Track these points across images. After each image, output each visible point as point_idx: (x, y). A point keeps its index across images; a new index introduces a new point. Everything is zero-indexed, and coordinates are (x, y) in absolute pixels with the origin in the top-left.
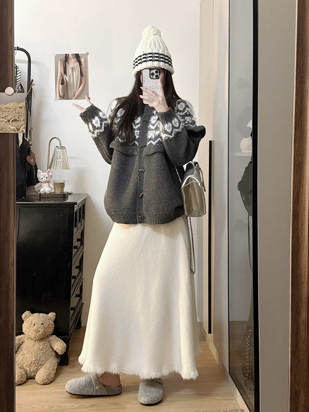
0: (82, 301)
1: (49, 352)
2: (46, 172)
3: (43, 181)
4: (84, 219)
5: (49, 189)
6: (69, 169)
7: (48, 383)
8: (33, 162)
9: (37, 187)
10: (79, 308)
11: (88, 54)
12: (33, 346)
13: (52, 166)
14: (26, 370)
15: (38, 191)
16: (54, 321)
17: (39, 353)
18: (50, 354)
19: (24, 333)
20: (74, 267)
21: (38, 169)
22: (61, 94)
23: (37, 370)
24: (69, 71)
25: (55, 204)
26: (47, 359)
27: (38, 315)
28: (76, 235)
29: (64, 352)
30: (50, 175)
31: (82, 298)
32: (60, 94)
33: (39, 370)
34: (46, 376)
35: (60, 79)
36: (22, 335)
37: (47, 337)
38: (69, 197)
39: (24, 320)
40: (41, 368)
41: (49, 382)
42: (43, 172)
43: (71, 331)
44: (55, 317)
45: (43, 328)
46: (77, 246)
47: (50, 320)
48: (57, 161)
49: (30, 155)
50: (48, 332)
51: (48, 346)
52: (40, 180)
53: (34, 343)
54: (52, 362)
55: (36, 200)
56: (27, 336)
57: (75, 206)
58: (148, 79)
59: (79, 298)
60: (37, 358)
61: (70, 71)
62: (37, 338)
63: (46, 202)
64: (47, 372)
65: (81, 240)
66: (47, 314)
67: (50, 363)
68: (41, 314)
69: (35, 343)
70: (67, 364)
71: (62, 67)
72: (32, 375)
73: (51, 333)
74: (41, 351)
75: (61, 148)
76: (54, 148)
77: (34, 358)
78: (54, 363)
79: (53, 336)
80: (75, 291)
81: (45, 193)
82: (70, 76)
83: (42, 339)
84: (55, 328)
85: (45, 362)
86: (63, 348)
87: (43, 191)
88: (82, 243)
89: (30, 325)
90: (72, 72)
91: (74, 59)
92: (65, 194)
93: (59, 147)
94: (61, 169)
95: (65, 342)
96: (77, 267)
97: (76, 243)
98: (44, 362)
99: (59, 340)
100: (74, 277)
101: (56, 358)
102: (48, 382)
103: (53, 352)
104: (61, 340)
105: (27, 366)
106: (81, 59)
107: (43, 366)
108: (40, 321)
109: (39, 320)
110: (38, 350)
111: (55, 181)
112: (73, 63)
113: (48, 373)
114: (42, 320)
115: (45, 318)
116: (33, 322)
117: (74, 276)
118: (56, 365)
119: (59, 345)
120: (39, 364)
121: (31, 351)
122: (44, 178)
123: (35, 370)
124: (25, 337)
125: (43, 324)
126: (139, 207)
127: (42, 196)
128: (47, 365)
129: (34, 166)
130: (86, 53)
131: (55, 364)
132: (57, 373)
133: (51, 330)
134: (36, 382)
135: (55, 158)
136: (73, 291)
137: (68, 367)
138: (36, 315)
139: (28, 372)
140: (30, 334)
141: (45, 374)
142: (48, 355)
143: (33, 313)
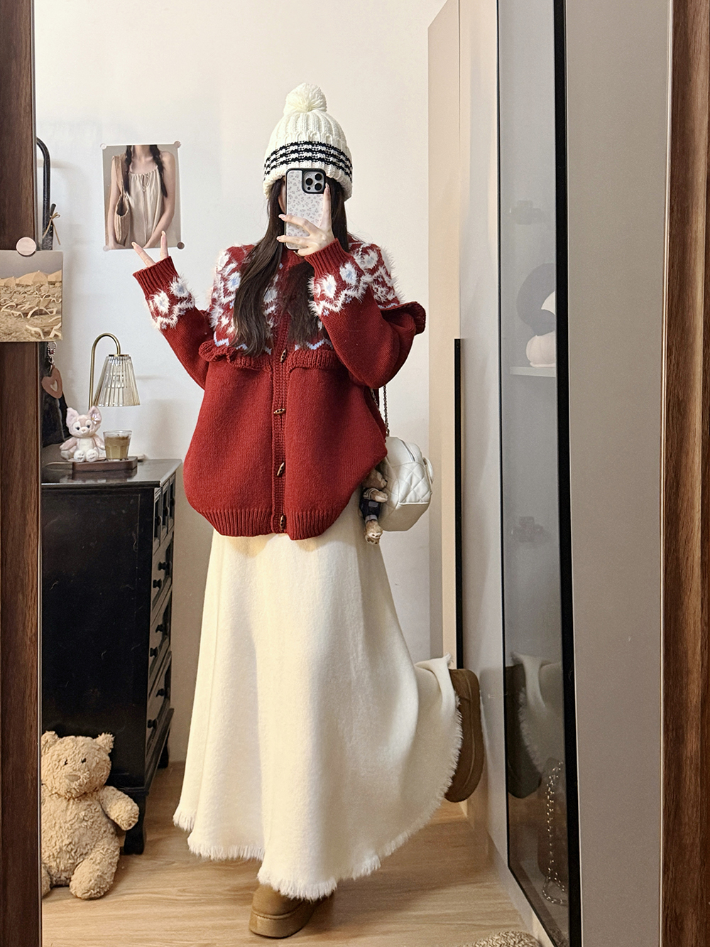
0: (169, 705)
1: (100, 823)
2: (86, 414)
3: (79, 433)
4: (173, 518)
5: (95, 452)
6: (139, 404)
7: (99, 896)
8: (56, 390)
9: (66, 448)
10: (164, 721)
11: (177, 145)
12: (63, 811)
13: (101, 399)
14: (48, 866)
15: (69, 455)
16: (109, 755)
17: (77, 827)
18: (103, 829)
20: (153, 628)
21: (67, 407)
22: (117, 237)
23: (75, 866)
24: (136, 184)
25: (111, 487)
26: (97, 842)
27: (73, 741)
28: (158, 556)
29: (133, 825)
30: (96, 419)
31: (169, 698)
32: (115, 236)
33: (77, 865)
34: (96, 880)
35: (116, 203)
37: (94, 791)
38: (138, 467)
40: (84, 862)
41: (102, 894)
42: (80, 414)
43: (149, 774)
44: (112, 744)
45: (87, 770)
46: (160, 580)
47: (101, 752)
48: (111, 388)
49: (50, 376)
50: (97, 779)
51: (96, 810)
52: (74, 431)
53: (66, 805)
54: (107, 846)
55: (64, 476)
56: (50, 788)
57: (156, 489)
58: (299, 193)
59: (163, 697)
60: (72, 840)
61: (139, 184)
62: (73, 794)
63: (90, 482)
64: (98, 870)
65: (167, 567)
66: (95, 736)
67: (103, 849)
68: (80, 738)
69: (68, 805)
70: (140, 851)
71: (121, 176)
72: (63, 878)
73: (104, 781)
74: (81, 822)
75: (121, 358)
76: (104, 359)
77: (68, 838)
78: (112, 848)
79: (108, 787)
80: (155, 683)
81: (85, 461)
82: (137, 196)
83: (84, 796)
84: (113, 770)
85: (92, 847)
86: (132, 815)
87: (81, 457)
88: (169, 574)
89: (55, 764)
90: (144, 186)
91: (146, 156)
92: (130, 463)
93: (116, 355)
95: (135, 802)
96: (159, 628)
97: (157, 575)
98: (88, 847)
99: (121, 797)
100: (155, 652)
101: (117, 838)
102: (100, 893)
103: (109, 825)
104: (127, 796)
105: (51, 857)
106: (162, 157)
107: (86, 857)
108: (79, 753)
109: (77, 752)
110: (74, 821)
111: (108, 432)
112: (144, 167)
113: (99, 873)
114: (82, 751)
115: (90, 745)
116: (63, 756)
117: (154, 648)
118: (117, 855)
119: (123, 809)
120: (78, 853)
121: (60, 823)
122: (81, 426)
123: (69, 865)
124: (45, 790)
125: (84, 761)
127: (78, 468)
128: (97, 855)
129: (59, 399)
130: (173, 143)
131: (114, 852)
132: (120, 872)
133: (105, 773)
134: (73, 892)
135: (107, 380)
136: (152, 684)
137: (143, 856)
138: (69, 741)
139: (53, 871)
140: (57, 785)
141: (92, 875)
142: (97, 831)
143: (62, 737)
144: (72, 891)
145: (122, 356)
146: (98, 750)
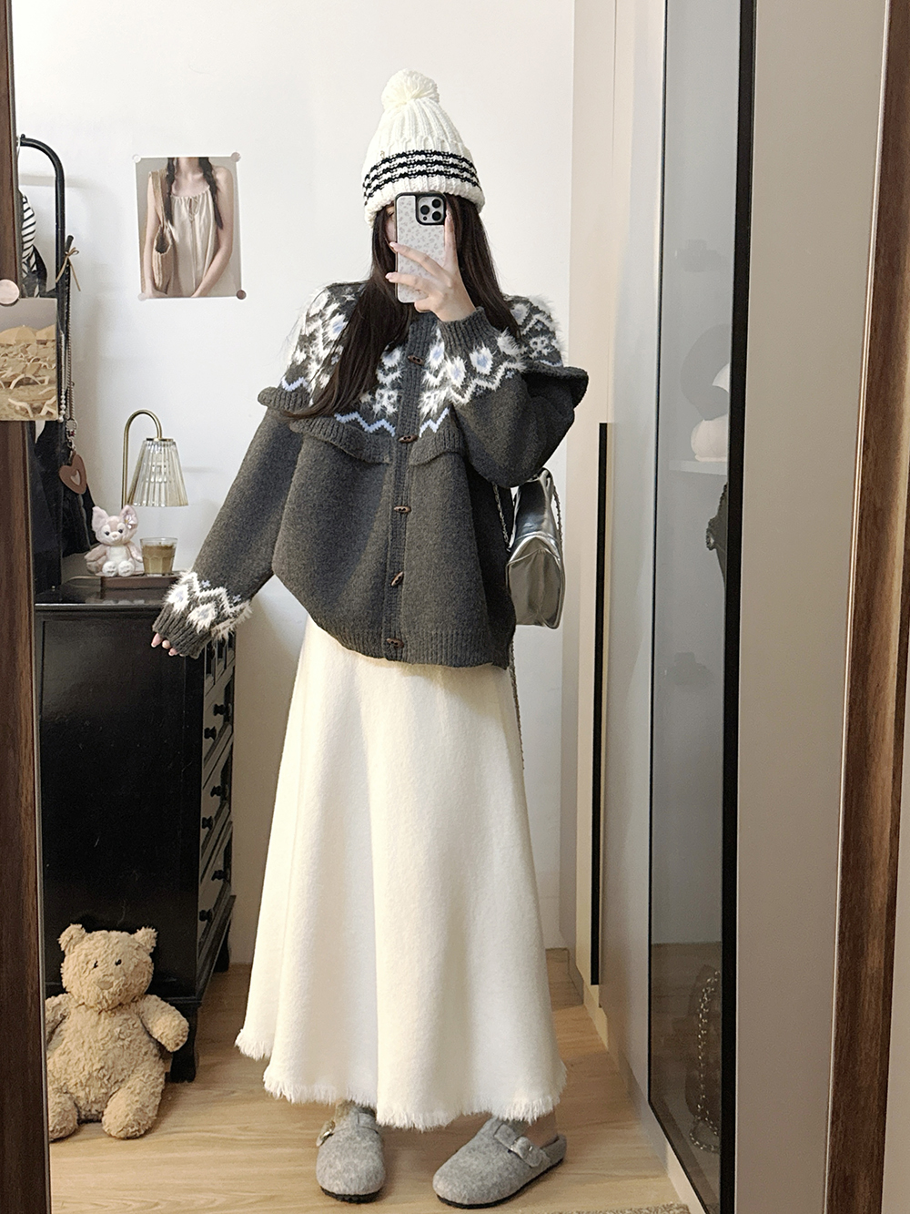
0: (230, 890)
1: (140, 1043)
2: (117, 515)
3: (109, 539)
4: (234, 650)
5: (129, 564)
6: (187, 504)
7: (138, 1134)
8: (78, 484)
9: (92, 559)
10: (222, 911)
11: (236, 157)
12: (92, 1027)
13: (137, 496)
14: (74, 1096)
15: (97, 568)
16: (151, 955)
17: (110, 1047)
18: (144, 1050)
19: (67, 990)
20: (205, 793)
21: (94, 506)
22: (157, 281)
23: (108, 1096)
24: (181, 210)
26: (135, 1066)
27: (104, 936)
28: (212, 694)
29: (181, 1044)
30: (132, 522)
31: (229, 881)
32: (154, 280)
33: (111, 1096)
34: (134, 1115)
35: (154, 235)
36: (61, 996)
37: (132, 1001)
39: (66, 952)
40: (119, 1093)
41: (142, 1132)
42: (110, 515)
43: (202, 980)
44: (154, 941)
45: (122, 973)
46: (214, 729)
47: (141, 950)
48: (150, 482)
49: (69, 465)
50: (135, 986)
51: (135, 1026)
52: (102, 537)
53: (97, 1018)
54: (148, 1072)
55: (90, 595)
56: (76, 997)
58: (413, 224)
59: (221, 881)
60: (105, 1063)
61: (184, 210)
62: (106, 1005)
63: (123, 603)
64: (137, 1101)
65: (226, 710)
66: (132, 931)
67: (144, 1075)
68: (114, 933)
69: (99, 1019)
70: (191, 1079)
71: (160, 199)
72: (93, 1112)
73: (145, 989)
74: (116, 1041)
75: (163, 443)
76: (141, 444)
77: (99, 1061)
78: (155, 1075)
79: (149, 996)
80: (210, 862)
81: (117, 575)
82: (183, 226)
83: (119, 1007)
84: (156, 974)
85: (130, 1072)
86: (180, 1032)
87: (111, 570)
88: (229, 719)
89: (82, 967)
90: (191, 212)
91: (194, 173)
93: (156, 440)
94: (163, 505)
95: (184, 1016)
96: (214, 791)
97: (211, 720)
98: (125, 1072)
99: (166, 1009)
100: (208, 823)
101: (161, 1061)
102: (139, 1131)
103: (152, 1045)
104: (174, 1009)
105: (79, 1085)
106: (216, 173)
107: (123, 1085)
108: (112, 954)
109: (110, 952)
110: (107, 1039)
111: (146, 539)
112: (191, 187)
113: (139, 1106)
114: (117, 950)
115: (126, 944)
116: (93, 956)
117: (208, 818)
118: (161, 1083)
119: (168, 1025)
120: (112, 1080)
121: (90, 1042)
122: (112, 531)
123: (100, 1096)
124: (70, 1000)
125: (118, 963)
126: (389, 612)
127: (108, 585)
128: (136, 1082)
129: (83, 496)
130: (230, 155)
131: (158, 1079)
132: (166, 1104)
133: (145, 979)
134: (106, 1130)
135: (144, 471)
136: (205, 864)
137: (194, 1085)
138: (100, 938)
139: (81, 1103)
140: (84, 994)
141: (129, 1108)
142: (136, 1053)
143: (91, 932)
144: (105, 1128)
145: (165, 440)
146: (137, 949)
